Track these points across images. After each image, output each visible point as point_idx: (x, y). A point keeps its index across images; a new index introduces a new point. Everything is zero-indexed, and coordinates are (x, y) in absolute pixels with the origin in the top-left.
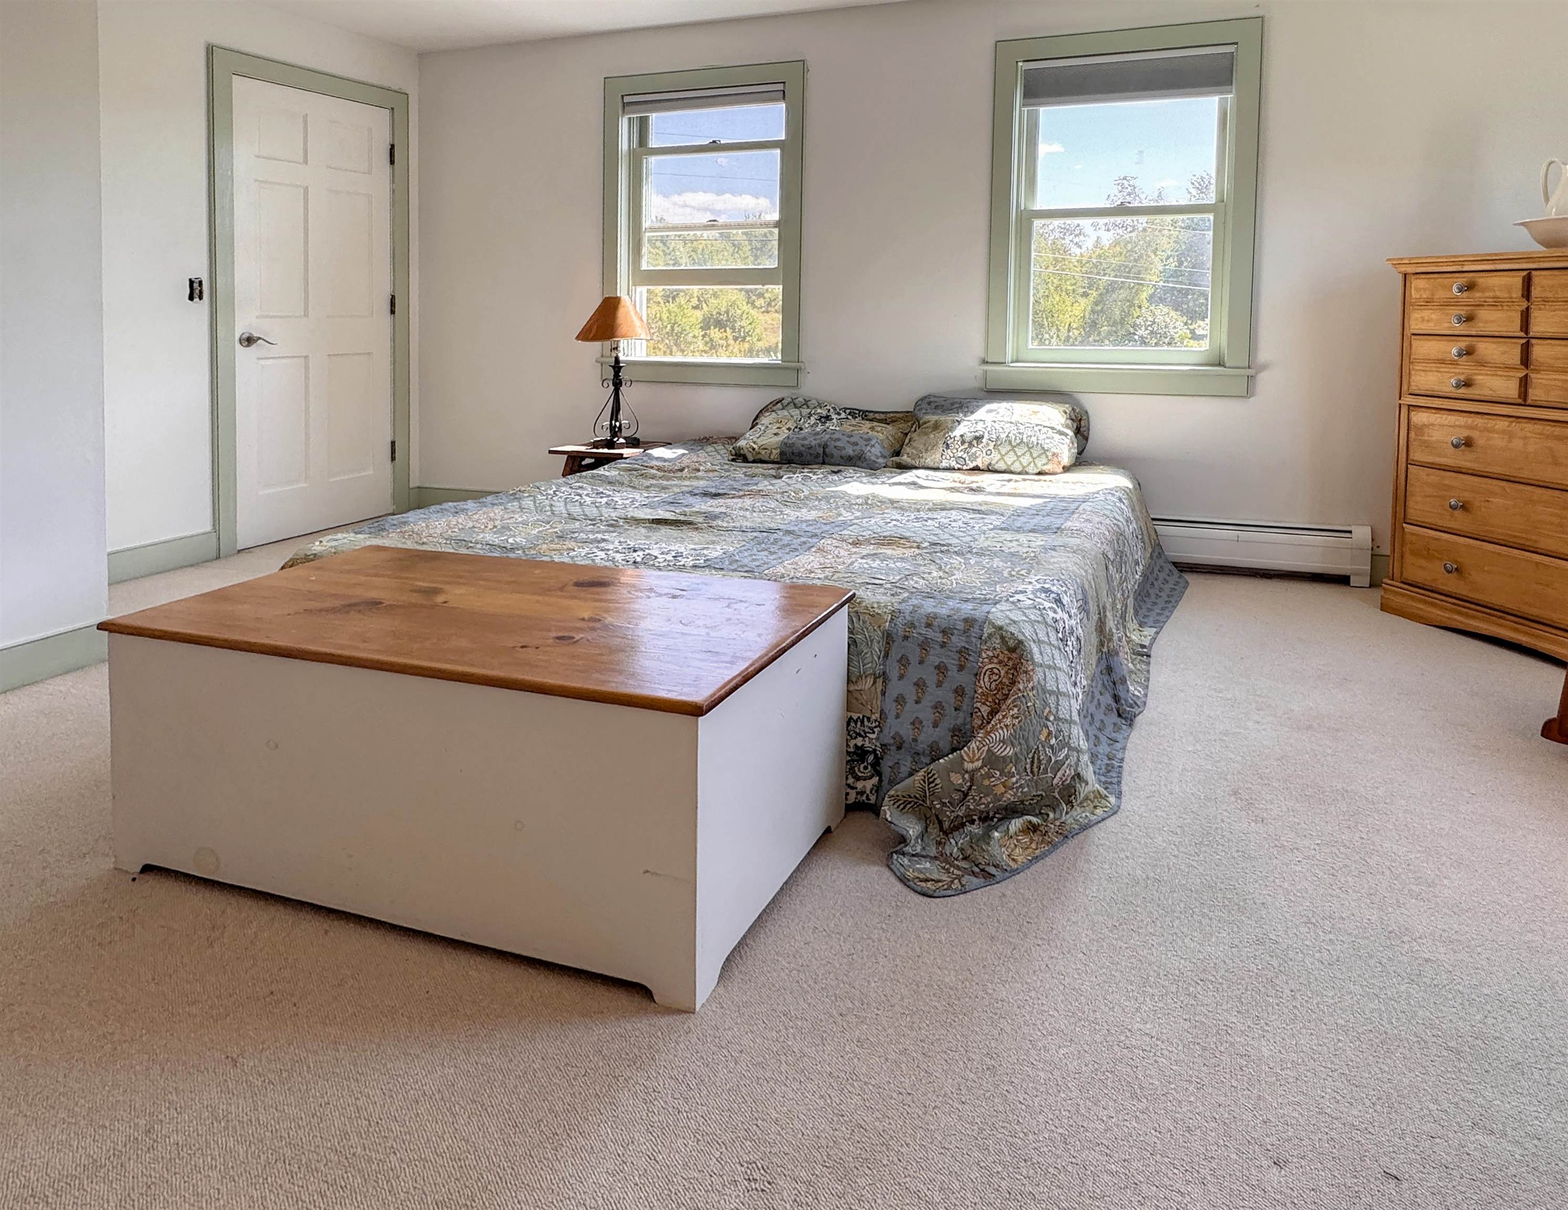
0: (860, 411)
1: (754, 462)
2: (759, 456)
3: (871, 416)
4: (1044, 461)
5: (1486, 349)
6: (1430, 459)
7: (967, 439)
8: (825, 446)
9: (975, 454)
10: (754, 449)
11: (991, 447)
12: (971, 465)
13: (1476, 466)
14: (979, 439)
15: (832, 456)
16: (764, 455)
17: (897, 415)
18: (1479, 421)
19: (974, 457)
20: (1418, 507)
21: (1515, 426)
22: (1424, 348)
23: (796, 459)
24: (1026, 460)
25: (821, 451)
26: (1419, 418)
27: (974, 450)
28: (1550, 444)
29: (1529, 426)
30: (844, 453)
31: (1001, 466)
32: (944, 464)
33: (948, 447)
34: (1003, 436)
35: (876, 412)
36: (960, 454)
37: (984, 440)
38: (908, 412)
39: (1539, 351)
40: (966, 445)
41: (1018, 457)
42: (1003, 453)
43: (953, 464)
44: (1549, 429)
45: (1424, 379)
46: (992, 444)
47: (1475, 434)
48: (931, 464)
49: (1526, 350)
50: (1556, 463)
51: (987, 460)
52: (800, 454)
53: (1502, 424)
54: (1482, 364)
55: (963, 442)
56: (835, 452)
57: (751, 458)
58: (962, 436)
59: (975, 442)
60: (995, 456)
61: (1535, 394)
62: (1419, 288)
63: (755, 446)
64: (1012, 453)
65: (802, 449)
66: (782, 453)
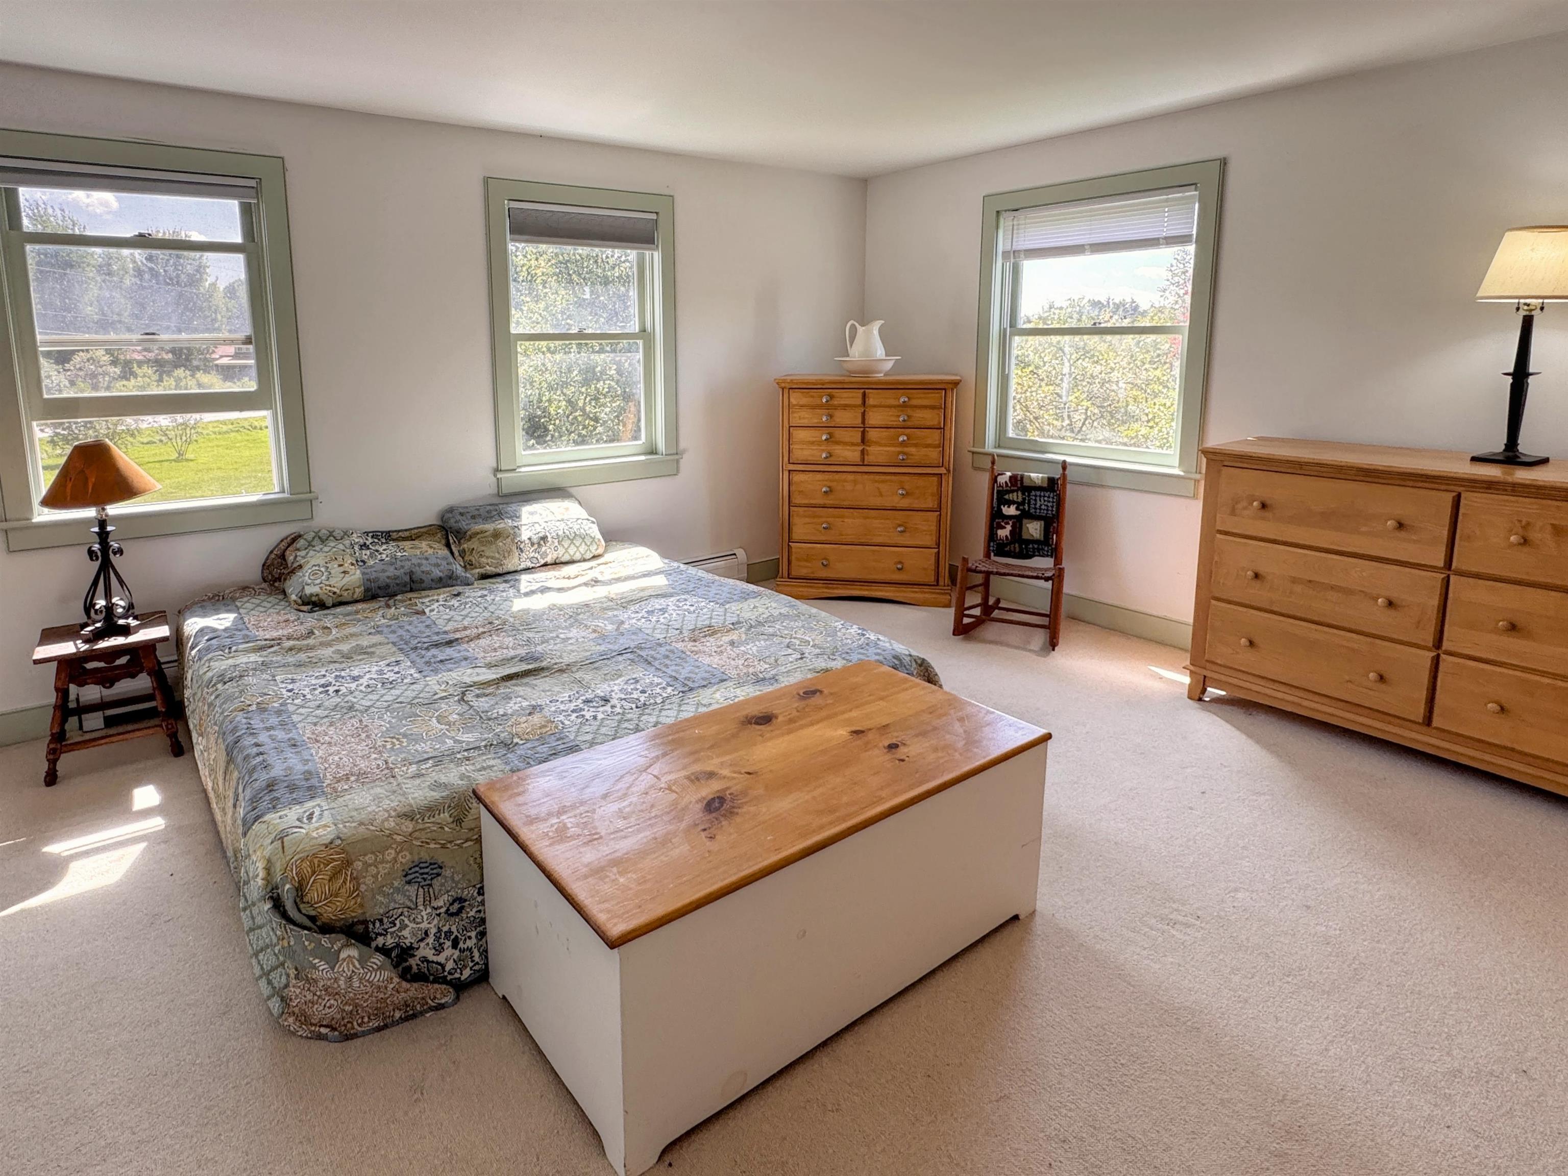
0: (382, 532)
1: (334, 605)
2: (340, 599)
3: (394, 535)
4: (595, 547)
5: (839, 434)
6: (806, 502)
7: (535, 541)
8: (411, 573)
9: (545, 552)
10: (334, 593)
11: (557, 544)
12: (542, 562)
13: (837, 502)
14: (544, 538)
15: (422, 581)
16: (346, 596)
17: (422, 530)
18: (837, 476)
19: (545, 554)
20: (799, 531)
21: (859, 477)
22: (800, 435)
23: (380, 593)
24: (583, 548)
25: (407, 579)
26: (797, 478)
27: (544, 549)
28: (876, 485)
29: (866, 476)
30: (433, 576)
31: (566, 558)
32: (523, 566)
33: (522, 551)
34: (560, 533)
35: (399, 531)
36: (532, 555)
37: (549, 539)
38: (431, 526)
39: (872, 434)
40: (536, 546)
41: (577, 547)
42: (566, 546)
43: (530, 565)
44: (877, 477)
45: (801, 453)
46: (556, 541)
47: (833, 484)
48: (512, 569)
49: (863, 433)
50: (881, 495)
51: (555, 555)
52: (388, 586)
53: (850, 477)
54: (838, 443)
55: (533, 544)
56: (424, 577)
57: (329, 602)
58: (530, 539)
59: (542, 542)
60: (561, 551)
61: (869, 459)
62: (796, 398)
63: (335, 590)
64: (572, 546)
65: (388, 581)
66: (367, 590)
